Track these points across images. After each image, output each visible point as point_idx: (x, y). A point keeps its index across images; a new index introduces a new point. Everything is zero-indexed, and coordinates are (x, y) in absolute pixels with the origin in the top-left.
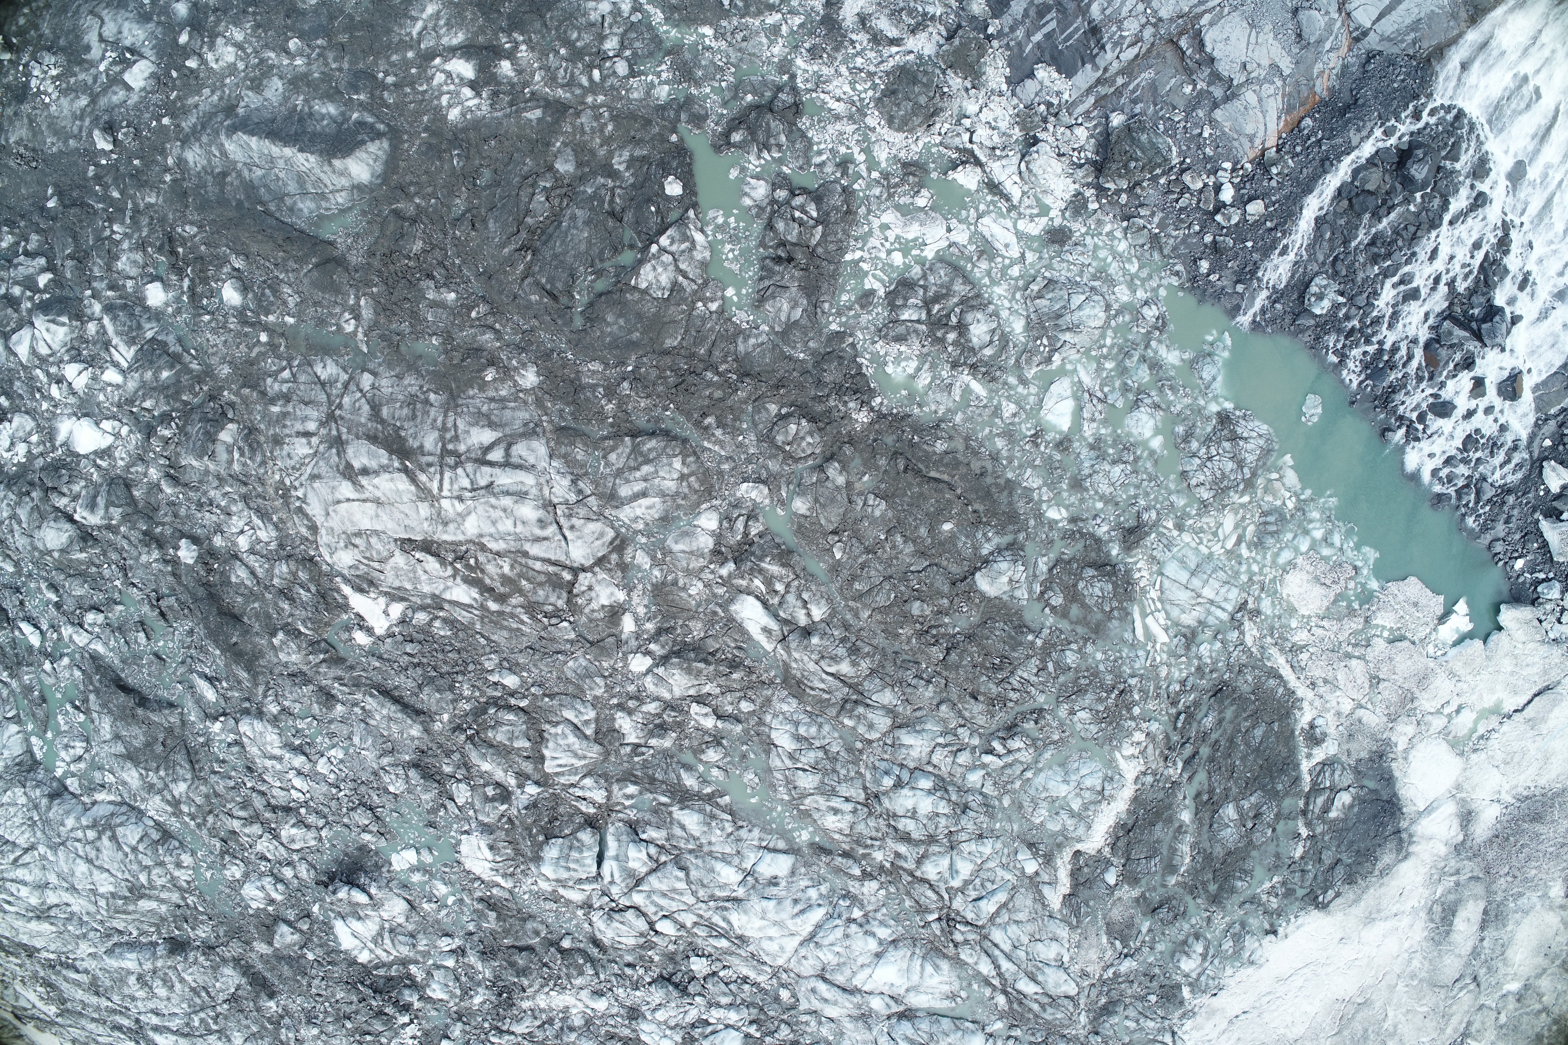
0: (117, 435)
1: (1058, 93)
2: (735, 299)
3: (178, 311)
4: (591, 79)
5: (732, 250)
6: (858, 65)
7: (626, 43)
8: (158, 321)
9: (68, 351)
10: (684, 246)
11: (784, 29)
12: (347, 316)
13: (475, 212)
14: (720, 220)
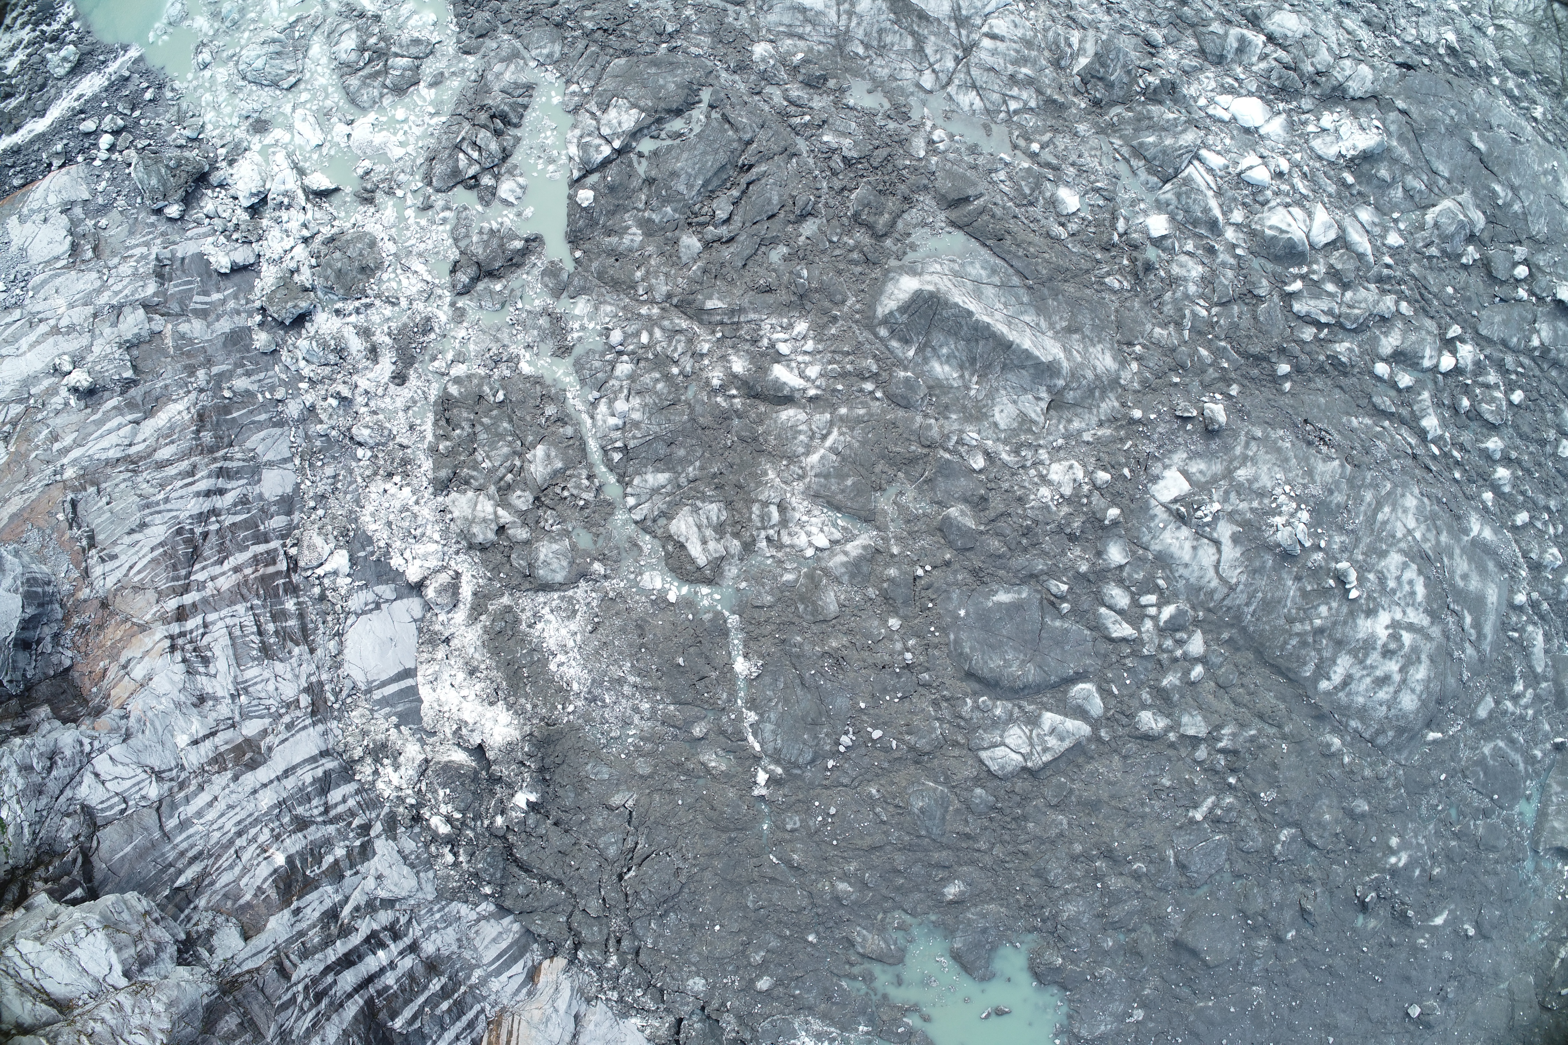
0: (1211, 101)
1: (215, 244)
2: (553, 93)
3: (1134, 203)
4: (651, 334)
5: (546, 138)
6: (390, 308)
7: (609, 368)
8: (1157, 201)
9: (1268, 202)
10: (588, 139)
11: (450, 356)
12: (941, 146)
13: (792, 217)
14: (551, 168)
